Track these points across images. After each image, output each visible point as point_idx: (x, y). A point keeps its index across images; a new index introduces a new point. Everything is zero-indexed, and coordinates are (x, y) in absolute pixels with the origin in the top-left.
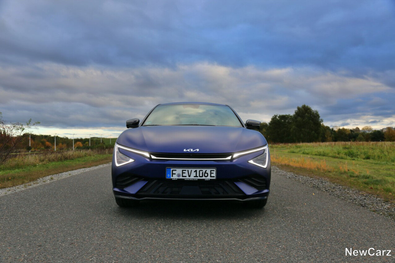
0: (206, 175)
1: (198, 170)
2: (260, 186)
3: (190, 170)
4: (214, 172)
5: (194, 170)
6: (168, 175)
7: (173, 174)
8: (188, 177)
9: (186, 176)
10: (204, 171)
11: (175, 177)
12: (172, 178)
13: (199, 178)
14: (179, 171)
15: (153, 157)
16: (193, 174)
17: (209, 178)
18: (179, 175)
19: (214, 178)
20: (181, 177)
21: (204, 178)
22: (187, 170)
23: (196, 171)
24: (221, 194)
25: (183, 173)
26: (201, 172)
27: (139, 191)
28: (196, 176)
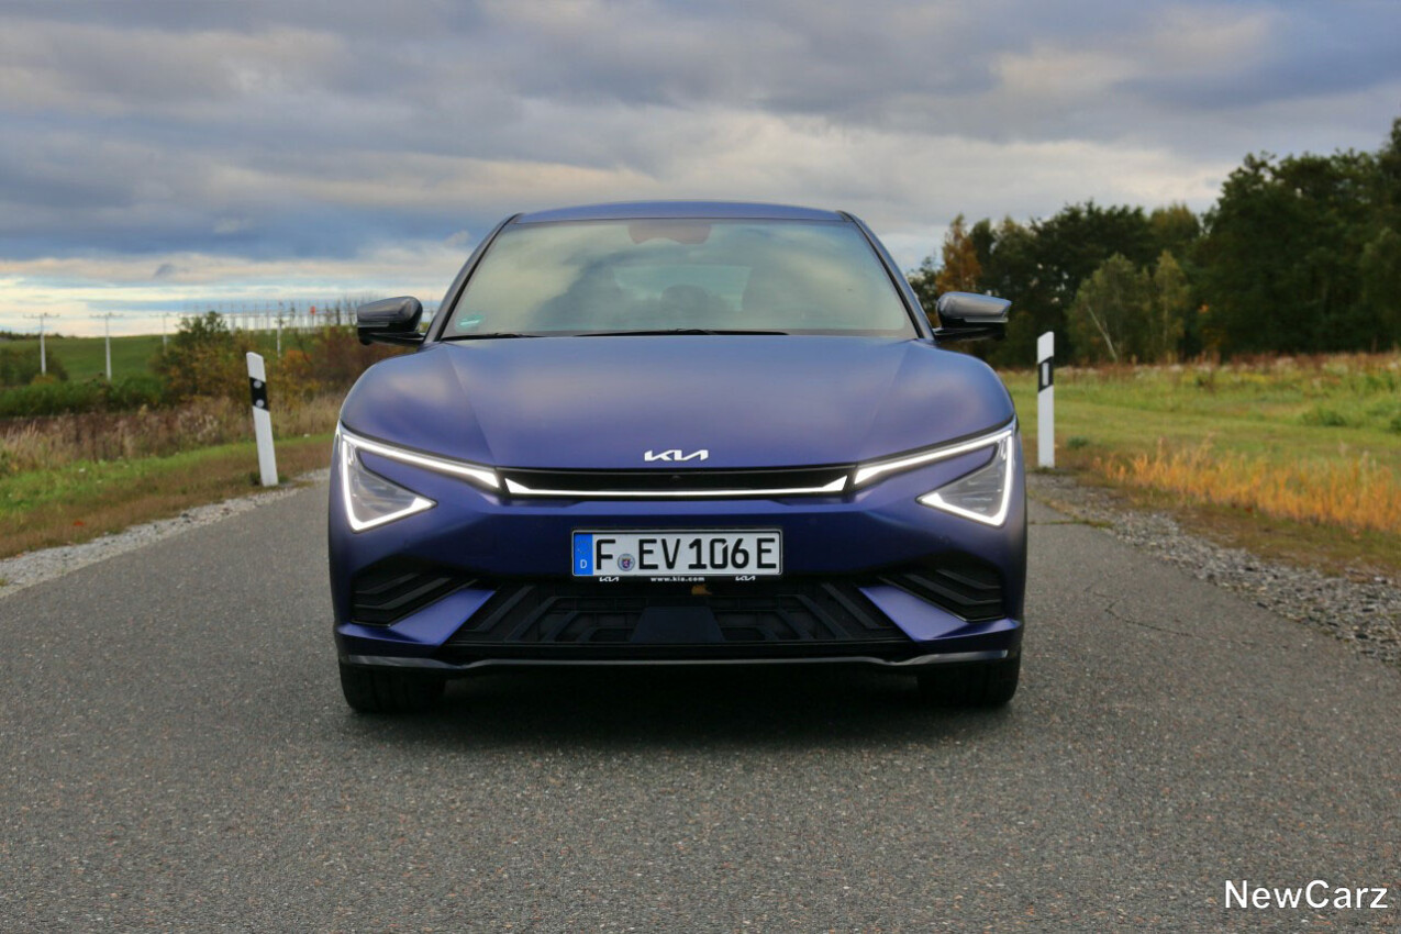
0: (740, 558)
1: (706, 539)
2: (973, 602)
3: (671, 540)
4: (775, 547)
5: (687, 539)
6: (583, 563)
7: (600, 557)
8: (663, 570)
9: (655, 567)
10: (731, 543)
11: (610, 571)
12: (596, 573)
13: (710, 571)
14: (625, 545)
15: (515, 488)
16: (687, 557)
17: (752, 570)
18: (626, 563)
19: (775, 572)
20: (636, 571)
21: (730, 570)
22: (659, 538)
23: (697, 543)
24: (807, 639)
25: (642, 552)
26: (719, 547)
27: (459, 633)
28: (699, 565)
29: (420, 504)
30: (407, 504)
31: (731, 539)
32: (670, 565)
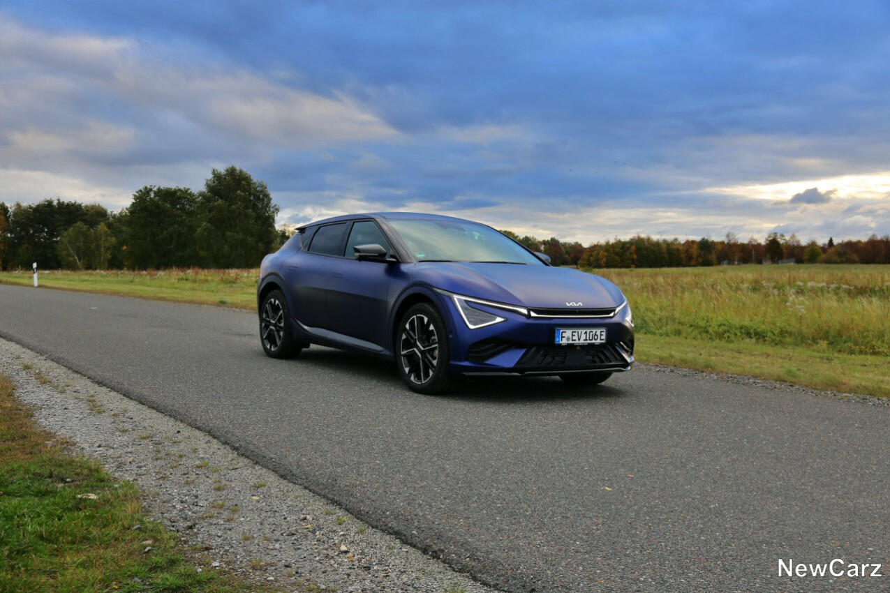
0: (596, 337)
1: (588, 331)
3: (580, 331)
4: (604, 333)
5: (584, 331)
6: (557, 339)
7: (562, 337)
8: (577, 341)
9: (575, 340)
10: (594, 333)
11: (564, 342)
12: (561, 342)
13: (589, 342)
14: (568, 333)
15: (533, 314)
16: (583, 337)
17: (599, 341)
18: (568, 339)
19: (604, 341)
20: (570, 342)
21: (593, 341)
22: (577, 331)
23: (586, 333)
24: (599, 364)
25: (573, 335)
26: (591, 334)
28: (586, 340)
29: (499, 320)
30: (494, 319)
31: (594, 331)
32: (579, 340)
